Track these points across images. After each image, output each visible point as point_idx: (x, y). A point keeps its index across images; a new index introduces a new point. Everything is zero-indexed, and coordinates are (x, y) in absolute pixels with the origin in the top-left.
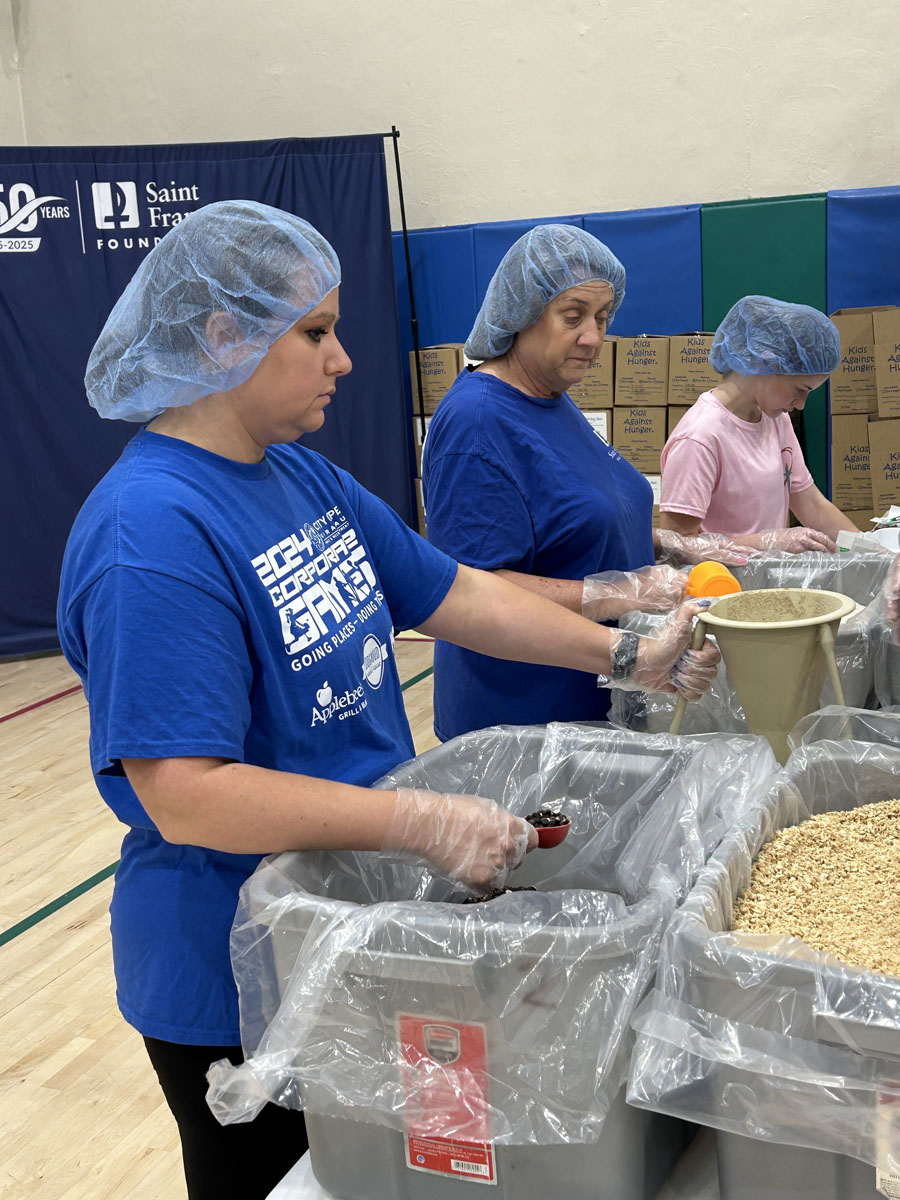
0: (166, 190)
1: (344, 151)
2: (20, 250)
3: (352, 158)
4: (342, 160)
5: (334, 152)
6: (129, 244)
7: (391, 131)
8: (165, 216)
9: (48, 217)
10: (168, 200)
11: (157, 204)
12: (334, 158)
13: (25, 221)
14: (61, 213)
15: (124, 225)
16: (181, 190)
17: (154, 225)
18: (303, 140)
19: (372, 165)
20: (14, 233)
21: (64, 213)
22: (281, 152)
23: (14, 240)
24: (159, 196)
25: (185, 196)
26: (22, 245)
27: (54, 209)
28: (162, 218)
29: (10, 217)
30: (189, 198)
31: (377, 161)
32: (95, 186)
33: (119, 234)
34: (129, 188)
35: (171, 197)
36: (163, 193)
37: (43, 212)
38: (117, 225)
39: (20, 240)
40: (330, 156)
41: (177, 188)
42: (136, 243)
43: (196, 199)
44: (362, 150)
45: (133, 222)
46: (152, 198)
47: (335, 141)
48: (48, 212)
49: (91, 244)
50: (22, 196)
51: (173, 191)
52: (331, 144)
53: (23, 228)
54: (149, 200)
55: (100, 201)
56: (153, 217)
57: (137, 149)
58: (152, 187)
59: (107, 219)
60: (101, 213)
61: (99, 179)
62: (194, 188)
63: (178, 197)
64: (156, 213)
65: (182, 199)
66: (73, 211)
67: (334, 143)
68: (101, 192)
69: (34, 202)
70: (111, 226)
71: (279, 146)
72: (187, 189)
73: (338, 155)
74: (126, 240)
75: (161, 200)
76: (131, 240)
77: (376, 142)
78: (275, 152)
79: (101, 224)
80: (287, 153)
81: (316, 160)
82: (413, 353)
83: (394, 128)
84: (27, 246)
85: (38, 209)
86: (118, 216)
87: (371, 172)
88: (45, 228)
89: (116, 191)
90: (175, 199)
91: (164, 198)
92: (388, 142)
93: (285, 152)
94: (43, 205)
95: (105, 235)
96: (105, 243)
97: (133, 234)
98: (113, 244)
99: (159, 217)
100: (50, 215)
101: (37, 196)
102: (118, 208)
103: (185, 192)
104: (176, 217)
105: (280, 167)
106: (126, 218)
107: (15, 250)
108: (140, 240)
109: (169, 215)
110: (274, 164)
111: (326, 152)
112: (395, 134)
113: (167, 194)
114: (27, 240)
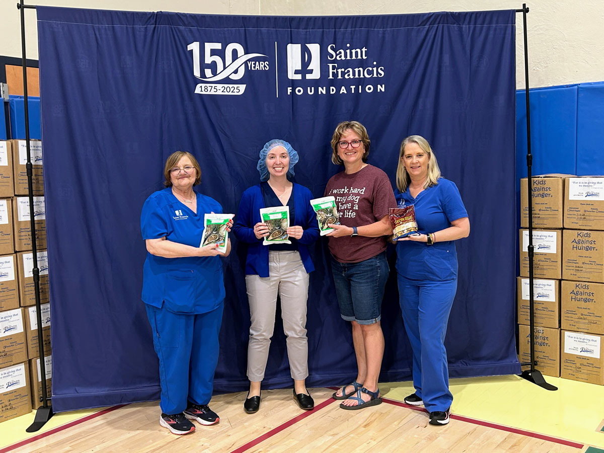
0: (342, 51)
1: (483, 23)
2: (230, 93)
3: (489, 29)
4: (482, 28)
5: (475, 24)
6: (311, 92)
7: (522, 8)
8: (340, 71)
9: (253, 69)
10: (343, 58)
11: (335, 61)
12: (475, 28)
13: (236, 72)
14: (262, 66)
15: (308, 77)
16: (354, 51)
17: (331, 77)
18: (452, 14)
19: (505, 34)
20: (227, 81)
21: (265, 66)
22: (433, 23)
23: (226, 86)
24: (336, 56)
25: (357, 56)
26: (232, 90)
27: (257, 63)
28: (337, 72)
29: (225, 68)
30: (359, 57)
31: (509, 31)
32: (289, 46)
33: (304, 83)
34: (315, 49)
35: (346, 56)
36: (340, 53)
37: (249, 65)
38: (304, 77)
39: (231, 86)
40: (472, 26)
41: (351, 49)
42: (316, 90)
43: (364, 57)
44: (497, 23)
45: (316, 75)
46: (332, 56)
47: (477, 14)
48: (253, 66)
49: (283, 90)
50: (235, 52)
51: (348, 51)
52: (473, 16)
53: (234, 77)
54: (329, 58)
55: (292, 58)
56: (331, 71)
57: (323, 18)
58: (332, 48)
59: (297, 72)
60: (292, 67)
61: (293, 41)
62: (364, 50)
63: (351, 56)
64: (334, 68)
65: (354, 57)
66: (271, 65)
67: (476, 16)
68: (294, 52)
69: (243, 58)
70: (299, 77)
71: (433, 17)
72: (359, 50)
73: (478, 26)
74: (309, 88)
75: (338, 58)
76: (313, 88)
77: (509, 15)
78: (429, 23)
79: (291, 76)
80: (439, 24)
81: (460, 29)
82: (525, 181)
83: (524, 5)
84: (235, 90)
85: (246, 63)
86: (305, 69)
87: (504, 38)
88: (250, 77)
89: (305, 51)
90: (348, 58)
91: (340, 57)
92: (519, 16)
93: (437, 22)
94: (249, 60)
95: (294, 83)
96: (293, 90)
97: (316, 83)
98: (299, 91)
99: (335, 71)
100: (254, 67)
101: (246, 53)
102: (305, 63)
103: (357, 53)
104: (349, 71)
105: (432, 33)
106: (311, 72)
107: (226, 93)
108: (320, 89)
109: (343, 70)
110: (428, 31)
111: (469, 23)
112: (525, 10)
113: (343, 54)
114: (236, 86)
